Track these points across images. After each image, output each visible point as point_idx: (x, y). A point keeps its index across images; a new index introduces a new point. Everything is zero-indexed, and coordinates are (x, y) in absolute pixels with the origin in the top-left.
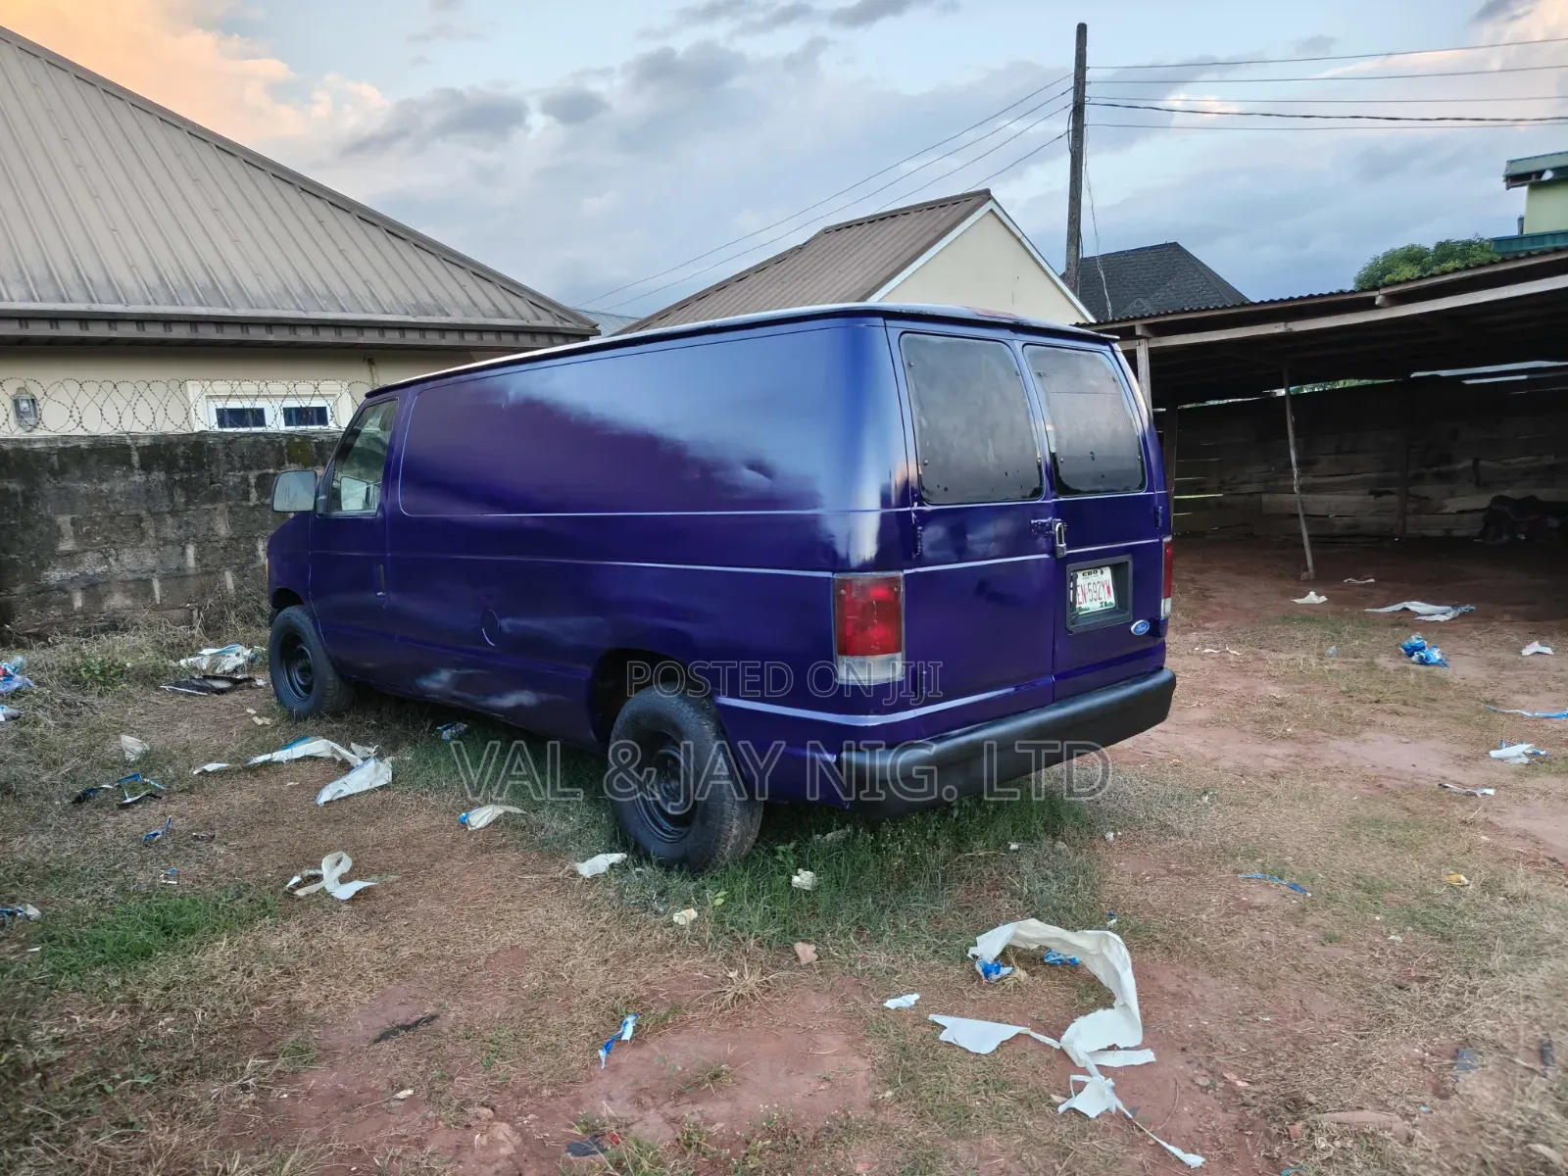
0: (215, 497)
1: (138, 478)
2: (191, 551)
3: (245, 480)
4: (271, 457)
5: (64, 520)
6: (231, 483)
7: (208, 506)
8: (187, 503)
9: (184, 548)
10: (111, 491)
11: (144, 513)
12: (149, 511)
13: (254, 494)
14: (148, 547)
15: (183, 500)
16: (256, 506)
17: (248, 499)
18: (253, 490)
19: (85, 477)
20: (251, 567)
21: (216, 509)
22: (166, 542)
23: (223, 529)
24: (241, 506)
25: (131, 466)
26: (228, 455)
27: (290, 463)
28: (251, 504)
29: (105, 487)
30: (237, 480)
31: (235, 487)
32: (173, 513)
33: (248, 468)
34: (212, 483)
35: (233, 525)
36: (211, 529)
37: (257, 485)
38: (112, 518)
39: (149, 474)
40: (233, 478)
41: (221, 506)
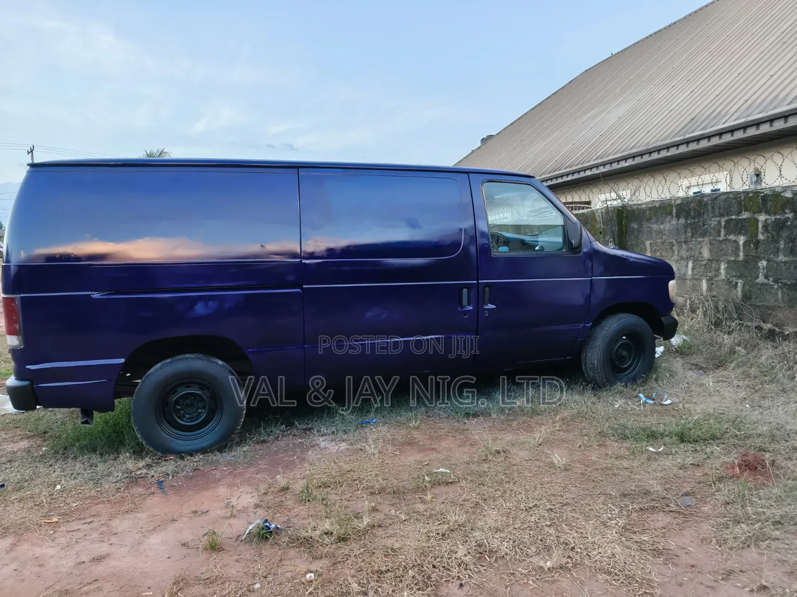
0: (704, 235)
1: (674, 222)
2: (690, 265)
3: (719, 222)
4: (735, 208)
5: (648, 243)
6: (713, 225)
7: (700, 239)
8: (692, 236)
9: (688, 263)
10: (664, 229)
11: (674, 242)
12: (676, 240)
13: (723, 232)
14: (674, 260)
15: (690, 235)
16: (723, 240)
17: (719, 236)
18: (723, 230)
19: (657, 222)
20: (716, 279)
21: (704, 241)
22: (682, 259)
23: (706, 254)
24: (716, 240)
25: (672, 216)
26: (713, 208)
27: (745, 211)
28: (721, 239)
29: (662, 227)
30: (715, 223)
31: (714, 228)
32: (686, 242)
33: (722, 215)
34: (704, 225)
35: (711, 251)
36: (700, 253)
37: (725, 227)
38: (663, 243)
39: (679, 220)
40: (713, 222)
41: (706, 239)
